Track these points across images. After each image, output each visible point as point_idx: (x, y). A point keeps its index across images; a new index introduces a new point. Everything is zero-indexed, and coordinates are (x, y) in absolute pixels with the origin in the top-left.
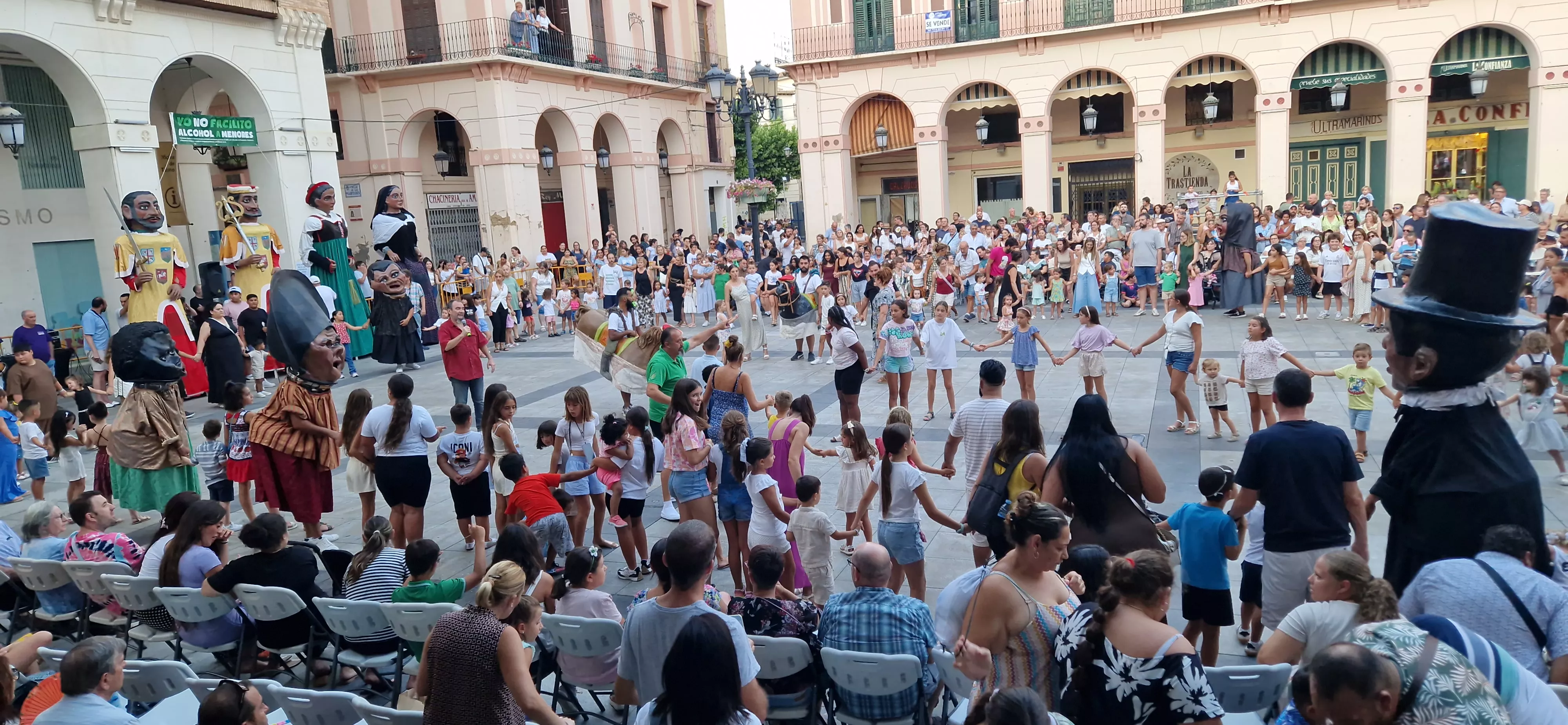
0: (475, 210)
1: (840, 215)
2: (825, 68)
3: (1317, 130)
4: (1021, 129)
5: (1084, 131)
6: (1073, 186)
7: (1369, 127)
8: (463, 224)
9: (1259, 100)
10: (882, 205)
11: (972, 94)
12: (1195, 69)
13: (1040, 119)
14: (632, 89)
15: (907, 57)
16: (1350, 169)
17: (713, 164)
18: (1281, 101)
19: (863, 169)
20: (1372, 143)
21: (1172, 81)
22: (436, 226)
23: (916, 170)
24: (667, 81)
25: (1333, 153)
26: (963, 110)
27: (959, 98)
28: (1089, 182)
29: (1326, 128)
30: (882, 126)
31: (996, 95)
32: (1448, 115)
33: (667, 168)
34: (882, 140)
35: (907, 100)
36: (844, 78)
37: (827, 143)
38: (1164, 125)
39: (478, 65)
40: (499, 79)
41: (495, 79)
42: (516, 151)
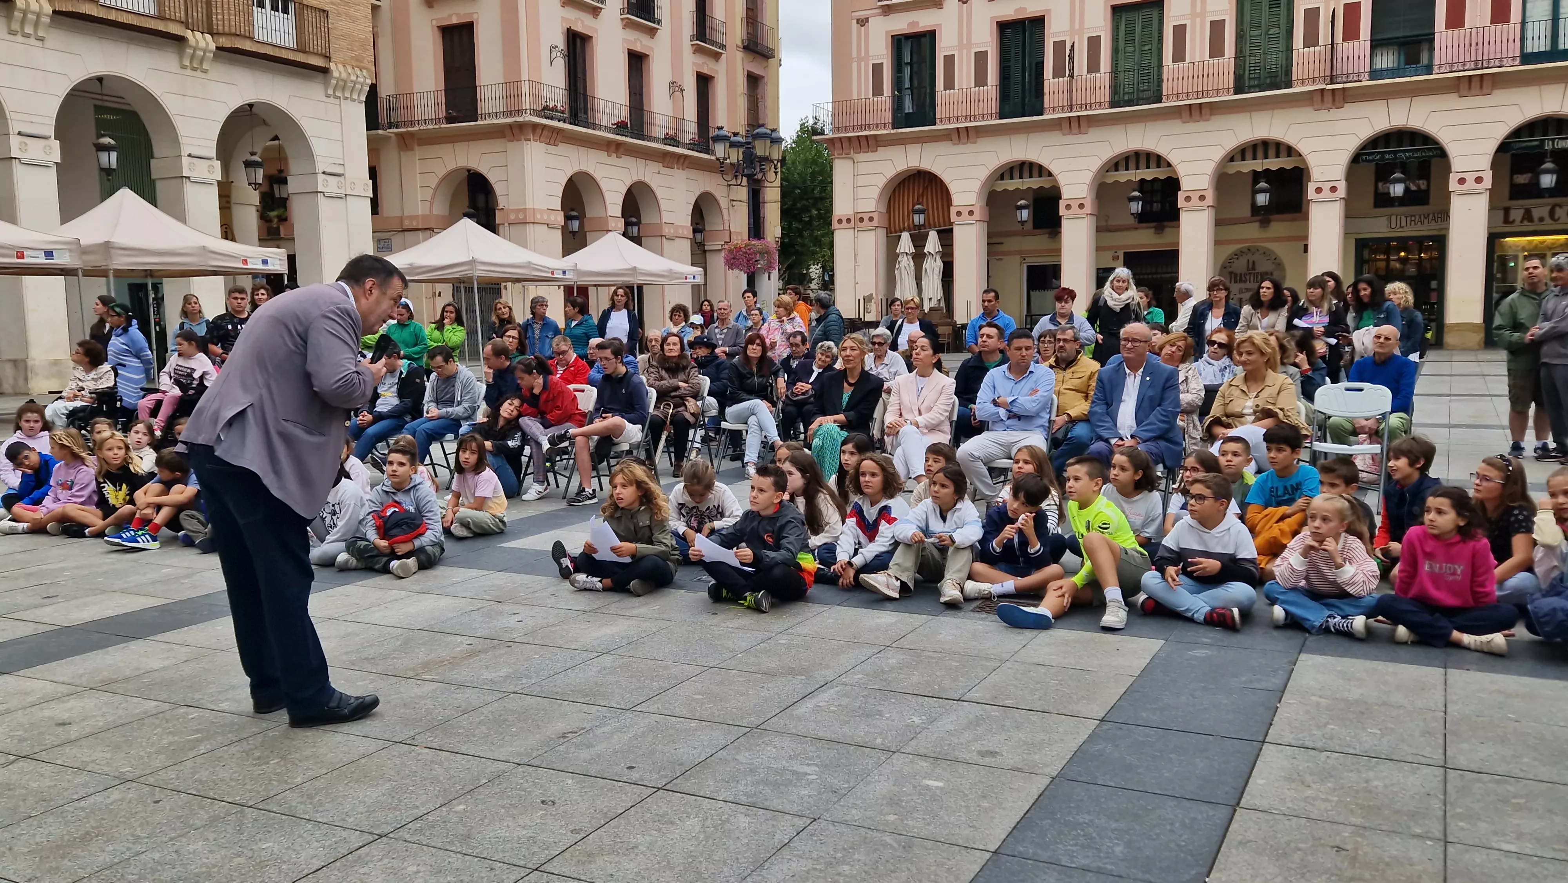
2: (864, 143)
3: (1394, 225)
4: (1062, 211)
9: (1311, 188)
11: (1016, 173)
12: (1248, 154)
13: (1083, 202)
14: (668, 158)
15: (947, 134)
18: (1334, 189)
21: (1221, 165)
24: (706, 152)
27: (1002, 177)
28: (1146, 273)
29: (1404, 223)
30: (922, 204)
31: (1040, 176)
32: (1536, 214)
33: (702, 244)
34: (919, 219)
35: (946, 177)
36: (883, 153)
37: (861, 220)
38: (1212, 211)
39: (510, 126)
40: (529, 140)
41: (526, 140)
42: (540, 210)
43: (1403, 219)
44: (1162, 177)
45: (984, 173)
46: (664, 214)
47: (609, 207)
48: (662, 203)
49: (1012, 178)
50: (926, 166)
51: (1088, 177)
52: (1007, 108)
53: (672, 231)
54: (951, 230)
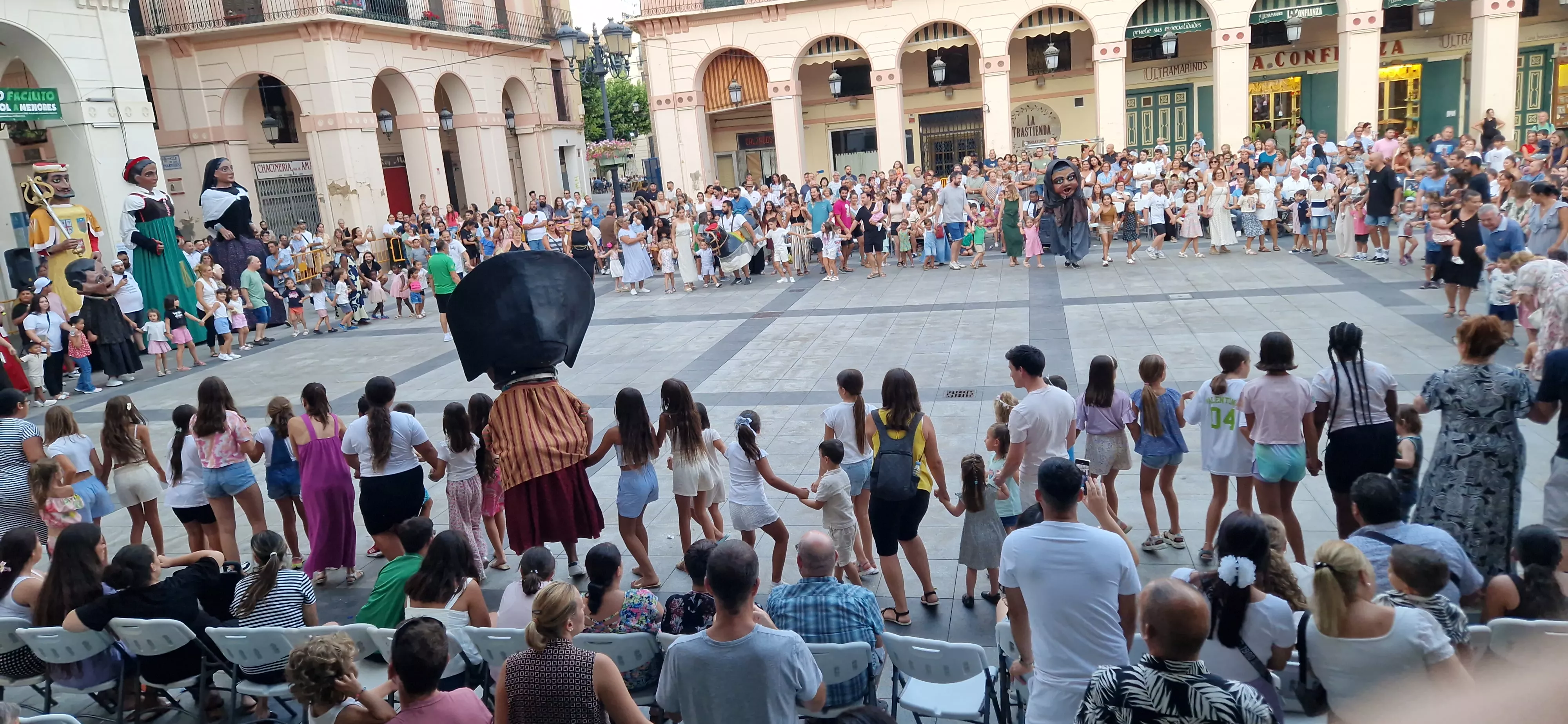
0: (310, 179)
1: (698, 172)
2: (675, 23)
3: (1149, 77)
4: (873, 82)
5: (932, 83)
6: (924, 138)
7: (1196, 73)
8: (297, 194)
9: (1096, 49)
10: (738, 161)
11: (824, 48)
12: (1035, 20)
13: (891, 72)
14: (473, 46)
15: (756, 12)
16: (1181, 113)
17: (561, 123)
18: (1117, 50)
19: (718, 125)
20: (1199, 88)
21: (1014, 32)
22: (268, 197)
23: (771, 125)
24: (509, 38)
25: (1164, 99)
26: (815, 64)
27: (811, 51)
28: (940, 132)
29: (1157, 75)
30: (736, 81)
31: (847, 49)
32: (1265, 61)
33: (514, 129)
34: (736, 96)
35: (759, 54)
36: (695, 32)
37: (680, 100)
38: (1008, 74)
39: (305, 25)
40: (329, 39)
41: (325, 39)
42: (352, 115)
43: (1157, 71)
44: (960, 45)
45: (796, 49)
46: (476, 104)
47: (422, 102)
48: (472, 92)
49: (820, 52)
50: (738, 44)
51: (895, 49)
53: (485, 120)
54: (769, 106)
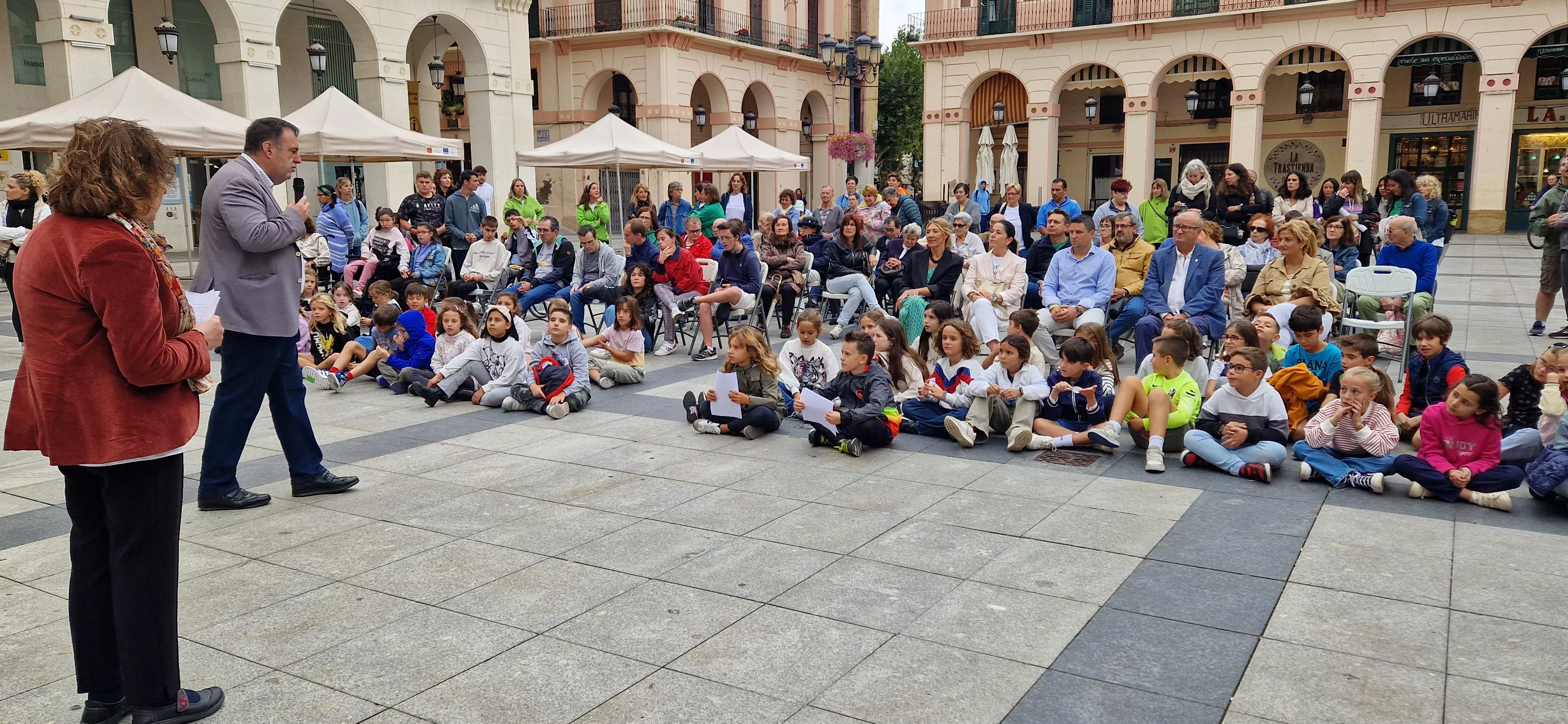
2: (952, 48)
3: (1427, 121)
4: (1126, 108)
9: (1351, 89)
11: (1086, 75)
12: (1295, 58)
13: (1143, 100)
14: (782, 62)
15: (1025, 40)
18: (1372, 90)
21: (1271, 68)
24: (815, 57)
26: (1076, 90)
27: (1072, 78)
29: (1435, 120)
30: (1001, 101)
31: (1107, 77)
33: (810, 136)
34: (998, 115)
35: (1023, 79)
36: (968, 56)
37: (948, 115)
38: (1261, 108)
39: (649, 34)
40: (665, 46)
41: (662, 46)
42: (673, 107)
43: (1436, 117)
44: (1217, 78)
45: (1057, 75)
46: (777, 110)
47: (731, 104)
48: (776, 100)
49: (1082, 79)
50: (1006, 68)
51: (1150, 78)
52: (1079, 16)
53: (784, 124)
54: (1026, 125)
